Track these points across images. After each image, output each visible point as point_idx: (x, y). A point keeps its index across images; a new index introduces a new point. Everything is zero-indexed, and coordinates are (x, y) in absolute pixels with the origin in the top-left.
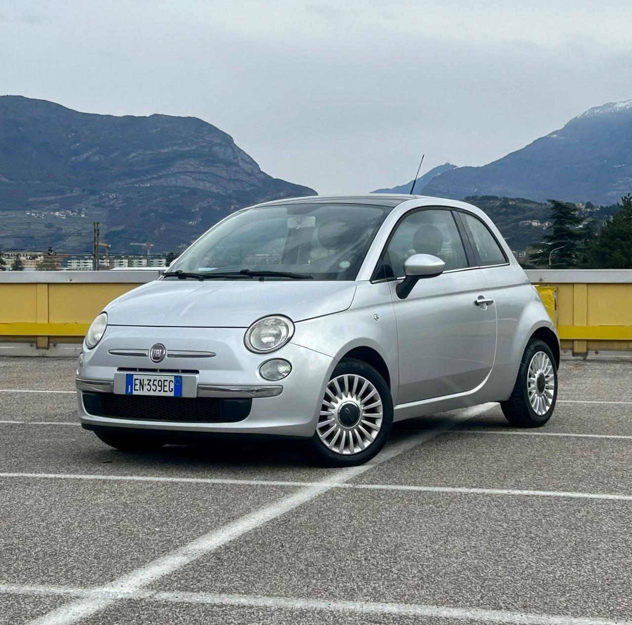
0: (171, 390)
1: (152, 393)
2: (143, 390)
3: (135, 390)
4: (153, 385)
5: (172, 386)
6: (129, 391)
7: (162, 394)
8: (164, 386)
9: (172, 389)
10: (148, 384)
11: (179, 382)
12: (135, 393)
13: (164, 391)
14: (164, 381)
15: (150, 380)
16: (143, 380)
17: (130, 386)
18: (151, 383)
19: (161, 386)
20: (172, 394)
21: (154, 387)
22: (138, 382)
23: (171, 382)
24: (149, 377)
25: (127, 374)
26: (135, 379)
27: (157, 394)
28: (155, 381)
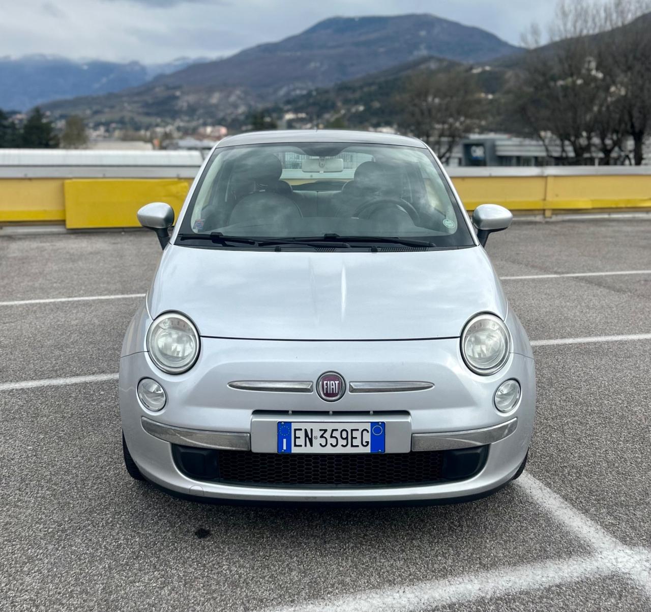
0: (365, 444)
1: (329, 450)
2: (311, 445)
3: (295, 445)
4: (332, 437)
5: (367, 437)
6: (285, 448)
7: (349, 450)
8: (352, 438)
9: (367, 442)
10: (322, 437)
11: (379, 431)
12: (295, 450)
13: (352, 446)
14: (352, 430)
15: (325, 431)
16: (312, 430)
17: (285, 440)
18: (327, 435)
19: (347, 438)
20: (368, 450)
21: (334, 442)
22: (301, 434)
23: (365, 432)
24: (324, 427)
25: (279, 423)
26: (295, 430)
27: (339, 450)
28: (334, 432)
